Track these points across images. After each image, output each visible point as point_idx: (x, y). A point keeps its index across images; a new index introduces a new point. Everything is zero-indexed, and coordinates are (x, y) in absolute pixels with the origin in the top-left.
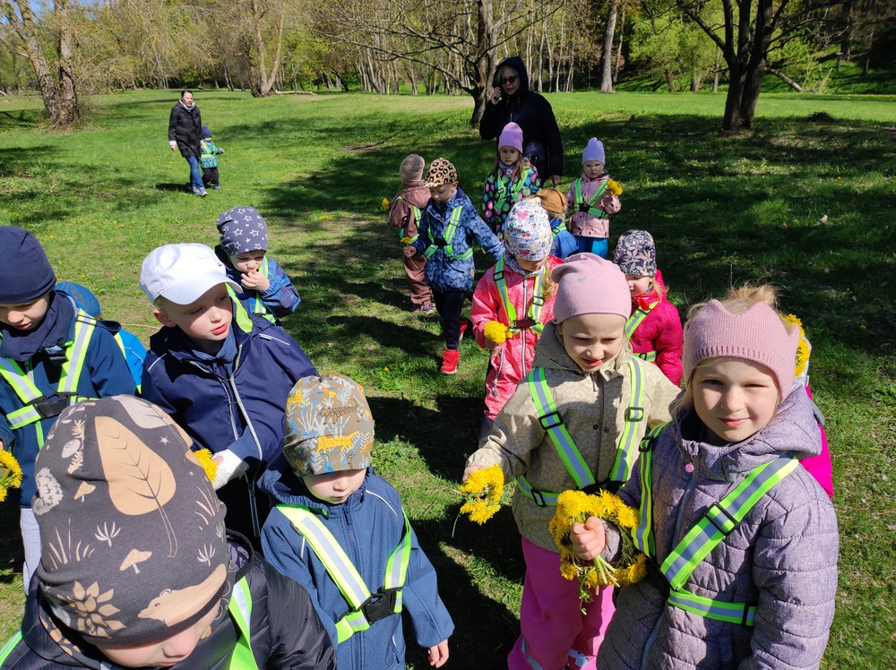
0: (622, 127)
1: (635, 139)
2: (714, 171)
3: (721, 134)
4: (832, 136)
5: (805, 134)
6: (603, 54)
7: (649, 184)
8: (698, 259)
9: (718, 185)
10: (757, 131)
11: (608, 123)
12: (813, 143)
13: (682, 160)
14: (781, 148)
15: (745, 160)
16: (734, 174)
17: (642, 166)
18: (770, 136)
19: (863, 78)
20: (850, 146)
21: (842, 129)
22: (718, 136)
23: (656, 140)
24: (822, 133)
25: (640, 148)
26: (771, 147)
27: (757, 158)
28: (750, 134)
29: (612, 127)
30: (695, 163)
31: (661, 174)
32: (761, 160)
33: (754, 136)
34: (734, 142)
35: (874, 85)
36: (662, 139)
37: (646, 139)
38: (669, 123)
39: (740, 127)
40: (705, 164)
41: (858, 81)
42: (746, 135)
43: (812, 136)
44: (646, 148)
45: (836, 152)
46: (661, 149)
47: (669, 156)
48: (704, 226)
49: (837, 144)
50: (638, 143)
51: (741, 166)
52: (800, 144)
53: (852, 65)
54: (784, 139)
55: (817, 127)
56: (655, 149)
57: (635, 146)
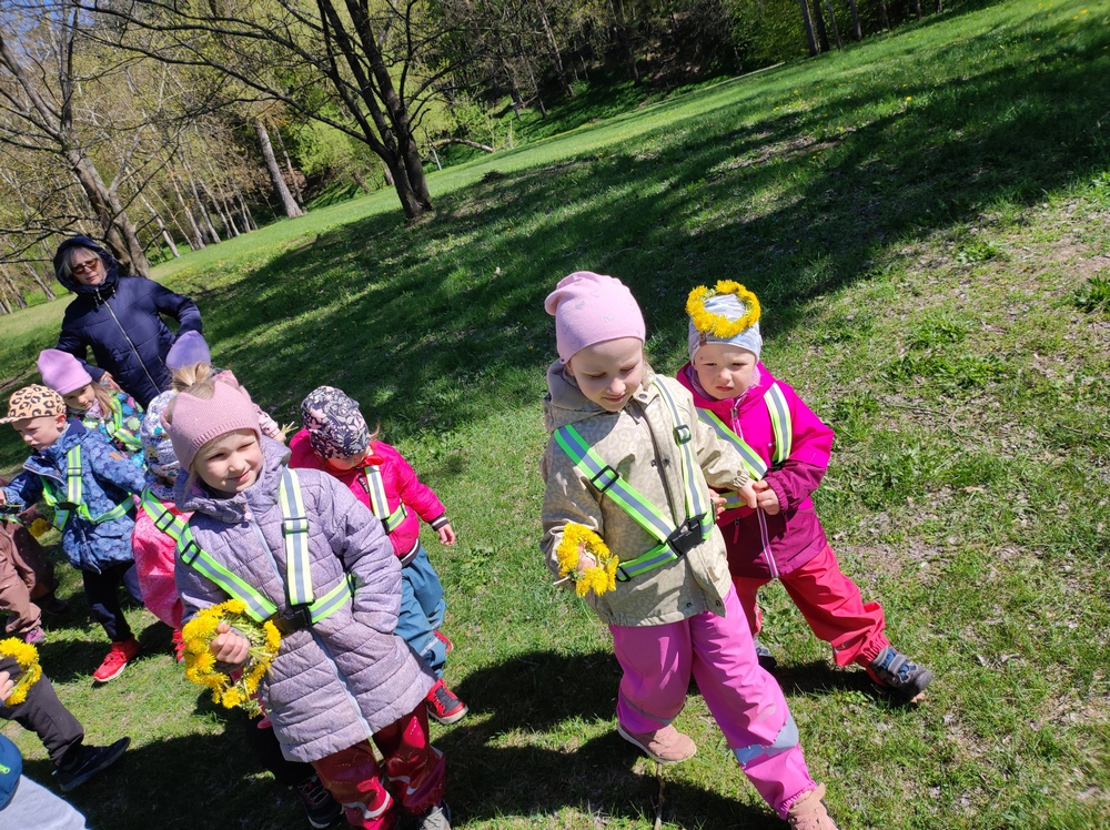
0: (309, 251)
1: (327, 258)
2: (408, 263)
3: (408, 224)
4: (503, 191)
5: (482, 198)
6: (272, 177)
7: (351, 298)
8: (400, 351)
9: (413, 275)
10: (439, 209)
11: (294, 251)
12: (490, 204)
13: (377, 263)
14: (464, 218)
15: (435, 241)
16: (426, 259)
17: (340, 284)
18: (452, 210)
19: (545, 121)
20: (520, 196)
21: (511, 182)
22: (406, 227)
23: (348, 252)
24: (496, 191)
25: (333, 266)
26: (456, 220)
27: (443, 236)
28: (433, 215)
29: (299, 255)
30: (390, 261)
31: (360, 284)
32: (447, 236)
33: (439, 215)
34: (422, 227)
35: (558, 125)
36: (354, 248)
37: (338, 254)
38: (356, 230)
39: (421, 212)
40: (399, 259)
41: (543, 125)
42: (429, 217)
43: (488, 197)
44: (340, 263)
45: (509, 205)
46: (356, 259)
47: (365, 263)
48: (402, 318)
49: (510, 197)
50: (331, 261)
51: (432, 248)
52: (479, 208)
53: (530, 111)
54: (464, 209)
55: (490, 188)
56: (350, 261)
57: (328, 266)
